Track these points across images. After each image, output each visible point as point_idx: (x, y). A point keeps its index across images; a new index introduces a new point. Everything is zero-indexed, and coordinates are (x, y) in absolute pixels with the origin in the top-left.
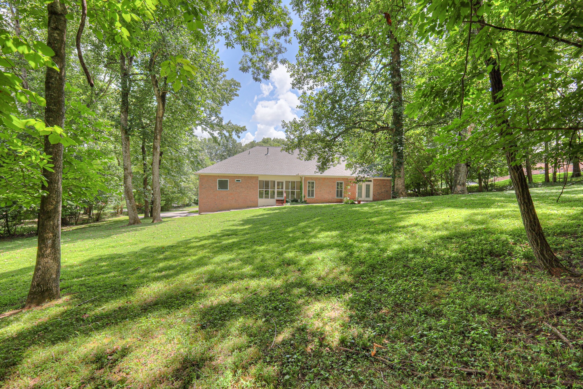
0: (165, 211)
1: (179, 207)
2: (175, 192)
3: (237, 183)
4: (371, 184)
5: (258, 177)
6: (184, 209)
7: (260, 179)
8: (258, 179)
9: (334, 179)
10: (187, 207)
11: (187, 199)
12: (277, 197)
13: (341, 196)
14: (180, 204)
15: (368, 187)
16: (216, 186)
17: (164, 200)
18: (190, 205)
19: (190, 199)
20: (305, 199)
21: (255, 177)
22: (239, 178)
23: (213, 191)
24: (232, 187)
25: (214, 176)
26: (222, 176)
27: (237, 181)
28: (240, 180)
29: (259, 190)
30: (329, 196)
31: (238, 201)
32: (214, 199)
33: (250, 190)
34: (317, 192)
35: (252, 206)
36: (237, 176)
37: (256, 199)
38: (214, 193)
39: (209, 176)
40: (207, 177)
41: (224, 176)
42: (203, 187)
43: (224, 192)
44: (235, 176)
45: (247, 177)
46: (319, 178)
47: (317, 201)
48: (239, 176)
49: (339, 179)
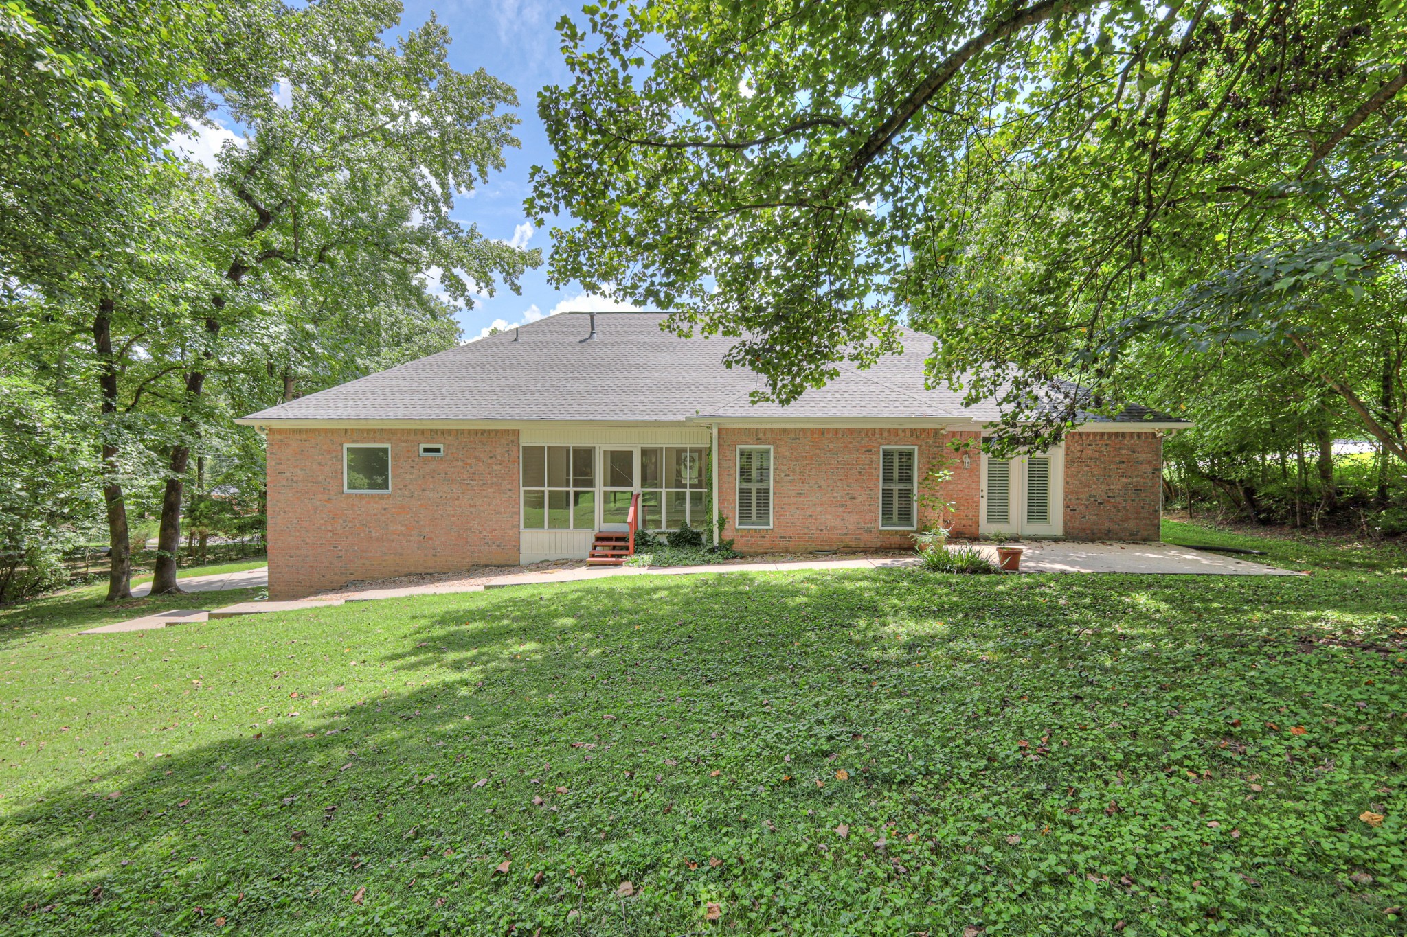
3: (425, 461)
4: (1057, 456)
5: (517, 433)
7: (525, 441)
8: (517, 442)
9: (871, 432)
13: (906, 516)
15: (1039, 472)
16: (337, 474)
20: (725, 533)
21: (508, 431)
22: (432, 440)
23: (326, 497)
24: (408, 477)
25: (326, 431)
26: (361, 431)
27: (426, 450)
28: (441, 446)
29: (522, 489)
30: (846, 516)
31: (431, 539)
32: (330, 534)
33: (484, 493)
34: (786, 500)
35: (495, 562)
36: (423, 432)
37: (511, 532)
38: (329, 505)
39: (306, 431)
40: (297, 436)
41: (368, 431)
42: (284, 482)
43: (370, 502)
44: (415, 432)
45: (469, 431)
46: (795, 429)
47: (785, 544)
48: (435, 431)
49: (893, 433)
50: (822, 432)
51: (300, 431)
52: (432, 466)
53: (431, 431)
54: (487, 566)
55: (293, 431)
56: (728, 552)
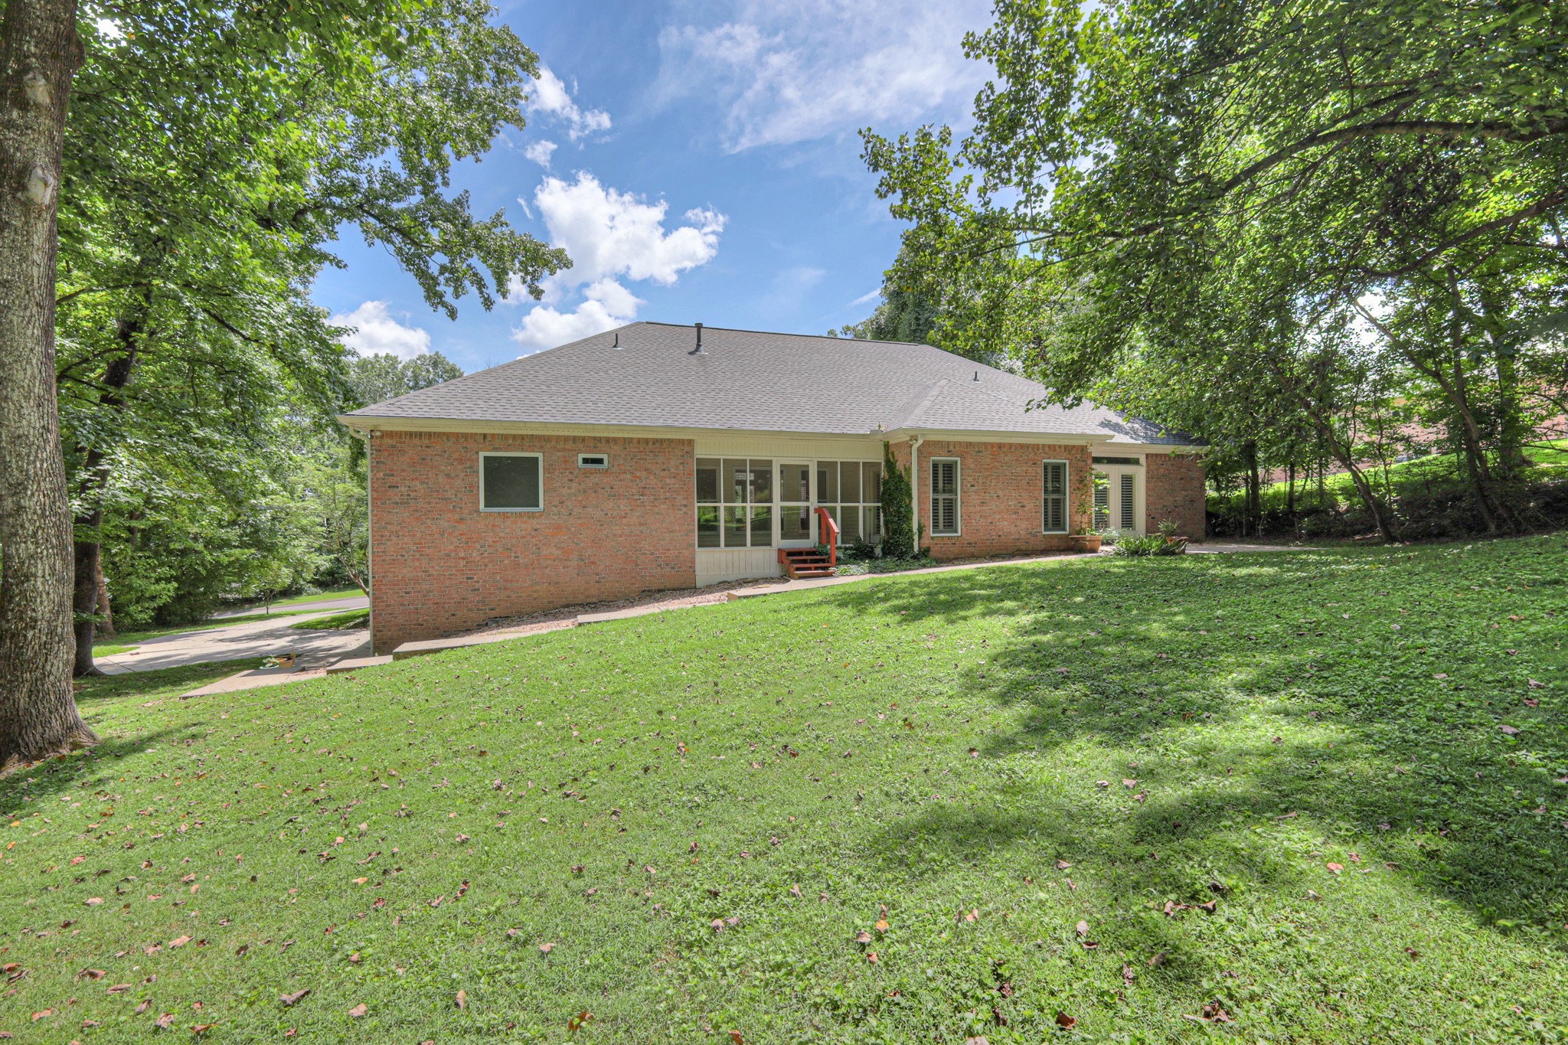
0: (178, 626)
1: (250, 601)
2: (226, 544)
3: (585, 474)
4: (1140, 474)
5: (691, 442)
6: (274, 609)
7: (702, 452)
8: (691, 453)
9: (1036, 447)
10: (285, 601)
11: (285, 571)
12: (784, 536)
13: (1057, 523)
14: (253, 589)
15: (1127, 482)
16: (472, 488)
17: (168, 580)
18: (299, 592)
19: (299, 567)
20: (923, 541)
21: (680, 441)
22: (595, 449)
23: (457, 516)
24: (565, 491)
25: (457, 435)
26: (505, 437)
27: (586, 461)
28: (605, 457)
29: (697, 505)
30: (1018, 523)
31: (594, 563)
32: (463, 563)
33: (656, 510)
34: (972, 509)
35: (669, 586)
36: (583, 439)
37: (686, 552)
38: (462, 526)
39: (429, 435)
40: (417, 441)
41: (514, 437)
42: (397, 499)
43: (513, 520)
44: (575, 439)
45: (639, 440)
46: (979, 444)
47: (971, 550)
48: (599, 439)
49: (1053, 448)
50: (1000, 446)
51: (420, 435)
52: (595, 479)
53: (595, 438)
54: (660, 591)
55: (411, 435)
56: (924, 557)
